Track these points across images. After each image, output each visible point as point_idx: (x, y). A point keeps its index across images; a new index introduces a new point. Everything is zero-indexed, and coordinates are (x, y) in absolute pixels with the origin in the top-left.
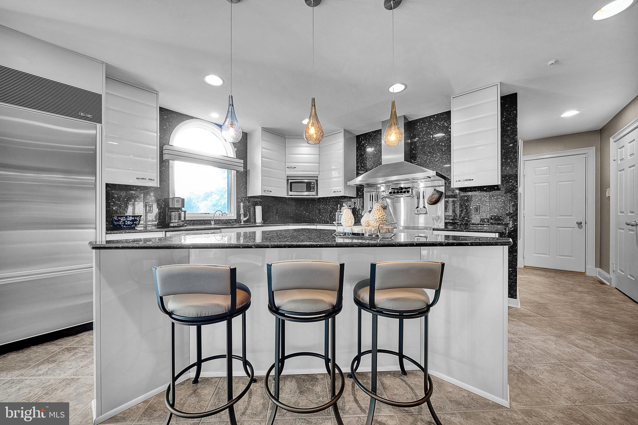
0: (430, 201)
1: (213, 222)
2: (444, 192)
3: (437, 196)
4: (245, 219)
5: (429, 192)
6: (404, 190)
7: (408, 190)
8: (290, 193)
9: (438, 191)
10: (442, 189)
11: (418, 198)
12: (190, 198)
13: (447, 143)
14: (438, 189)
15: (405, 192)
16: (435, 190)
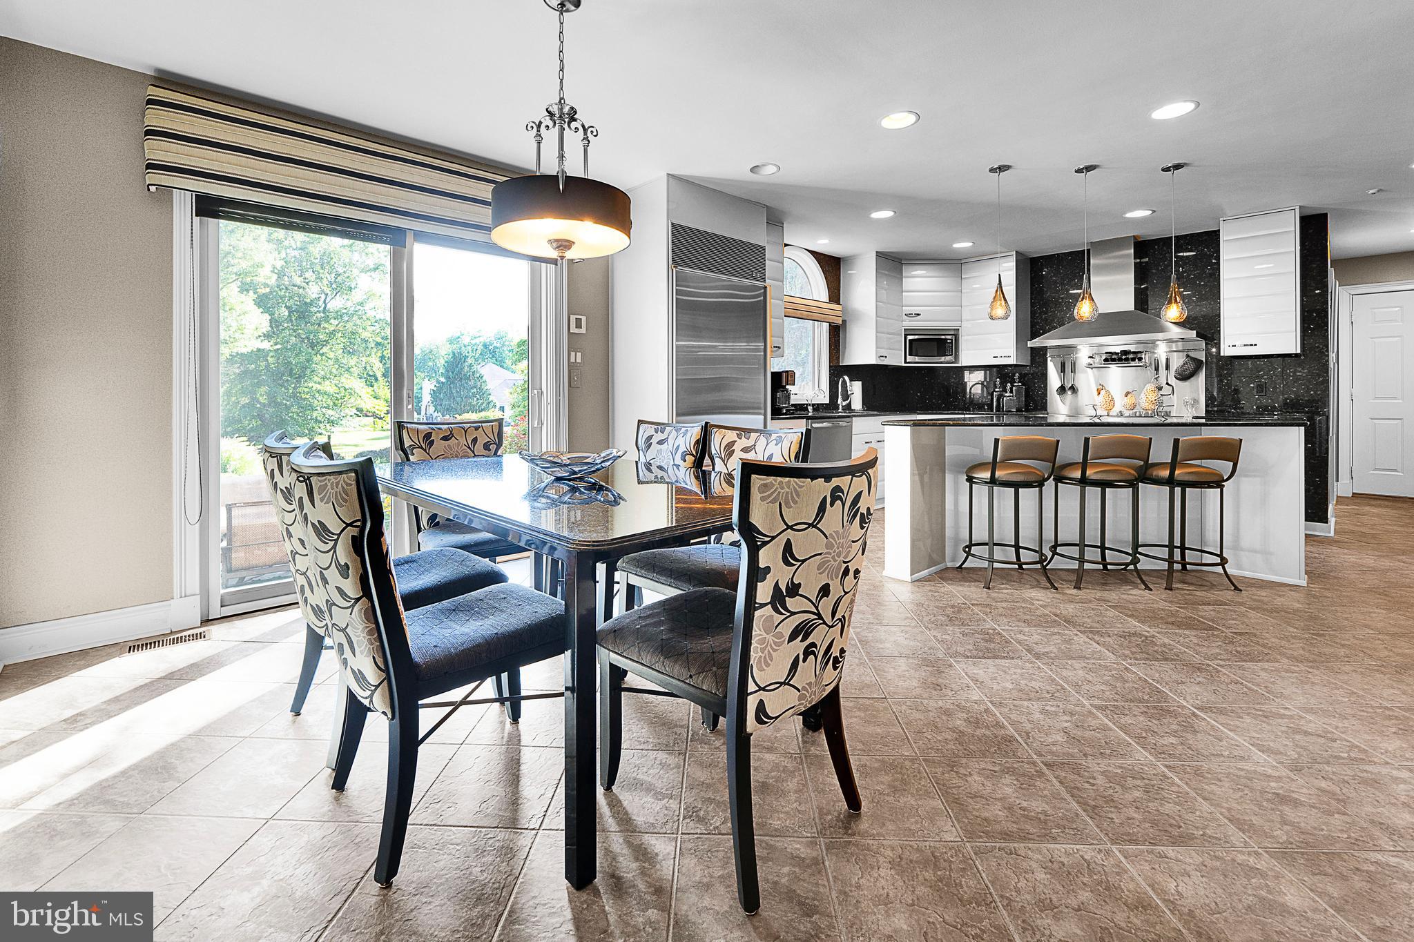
0: (1179, 374)
1: (810, 408)
2: (1204, 360)
3: (1191, 366)
5: (1177, 361)
6: (1131, 356)
7: (1139, 355)
9: (1193, 359)
13: (1208, 282)
14: (1192, 354)
15: (1133, 360)
16: (1188, 356)
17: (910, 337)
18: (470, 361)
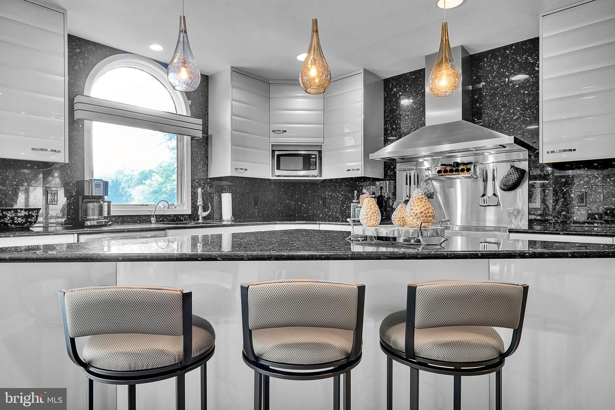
1: (153, 220)
2: (527, 170)
3: (515, 176)
4: (205, 214)
5: (503, 171)
6: (461, 167)
7: (469, 166)
8: (278, 172)
9: (517, 169)
10: (525, 165)
11: (485, 180)
12: (117, 180)
14: (517, 165)
16: (512, 167)
17: (277, 153)
18: (123, 185)
